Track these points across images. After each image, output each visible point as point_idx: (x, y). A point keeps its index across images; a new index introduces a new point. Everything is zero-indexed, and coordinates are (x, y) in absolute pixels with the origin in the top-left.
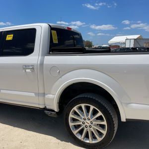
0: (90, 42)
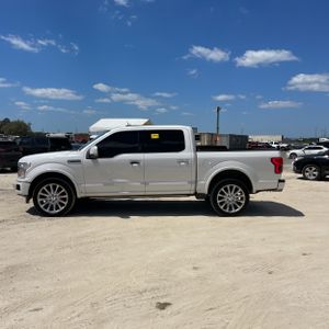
0: (25, 125)
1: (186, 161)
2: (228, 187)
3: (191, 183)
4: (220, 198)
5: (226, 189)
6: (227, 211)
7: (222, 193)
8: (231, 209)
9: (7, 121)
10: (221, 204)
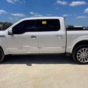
1: (61, 36)
2: (83, 49)
3: (63, 47)
4: (79, 55)
5: (82, 51)
6: (82, 61)
7: (80, 53)
8: (84, 60)
9: (6, 23)
10: (79, 58)
